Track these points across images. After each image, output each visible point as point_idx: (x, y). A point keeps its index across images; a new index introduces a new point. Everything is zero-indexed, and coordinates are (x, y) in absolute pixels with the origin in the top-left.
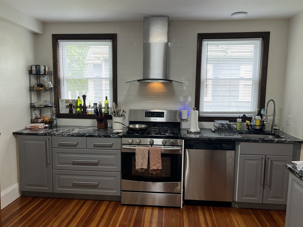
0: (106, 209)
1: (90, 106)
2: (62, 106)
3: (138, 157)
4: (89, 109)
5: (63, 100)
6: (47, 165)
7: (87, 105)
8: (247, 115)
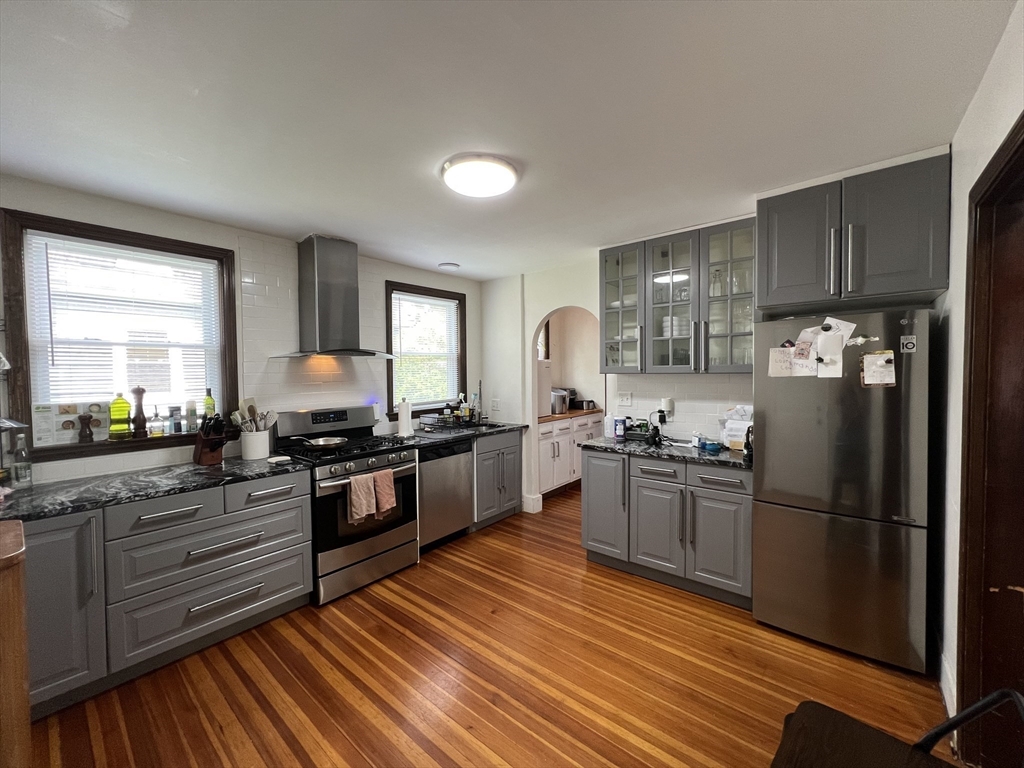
0: (296, 629)
1: (156, 415)
2: (44, 426)
3: (358, 496)
4: (156, 424)
5: (47, 408)
6: (84, 597)
7: (148, 413)
8: (450, 404)
